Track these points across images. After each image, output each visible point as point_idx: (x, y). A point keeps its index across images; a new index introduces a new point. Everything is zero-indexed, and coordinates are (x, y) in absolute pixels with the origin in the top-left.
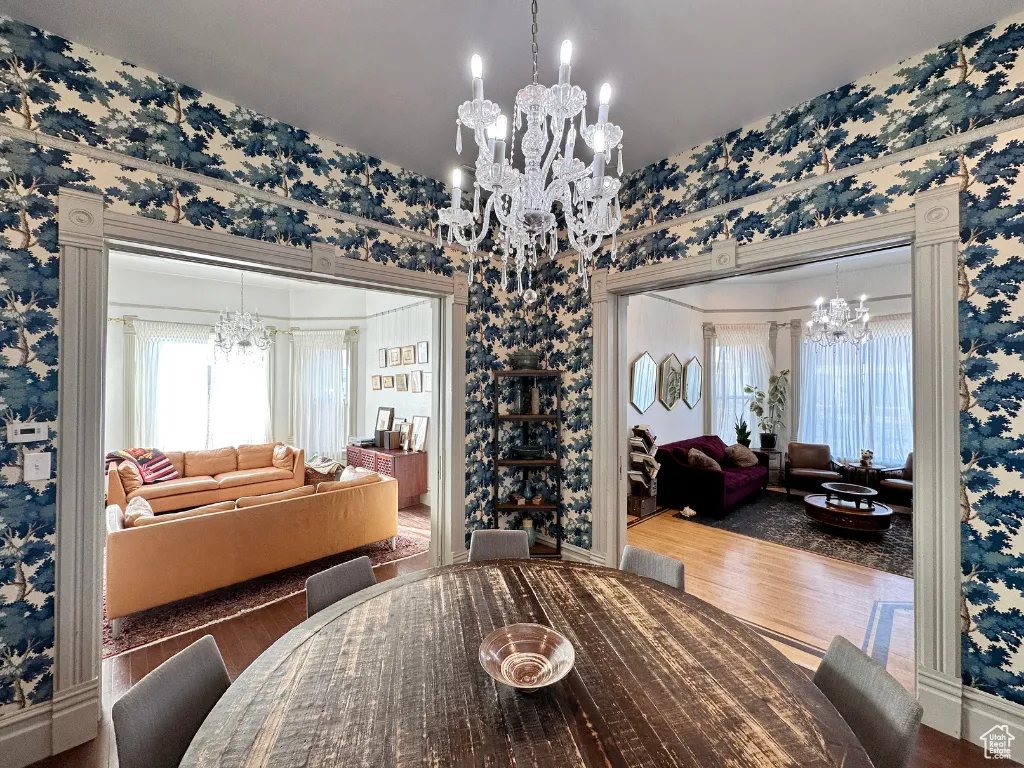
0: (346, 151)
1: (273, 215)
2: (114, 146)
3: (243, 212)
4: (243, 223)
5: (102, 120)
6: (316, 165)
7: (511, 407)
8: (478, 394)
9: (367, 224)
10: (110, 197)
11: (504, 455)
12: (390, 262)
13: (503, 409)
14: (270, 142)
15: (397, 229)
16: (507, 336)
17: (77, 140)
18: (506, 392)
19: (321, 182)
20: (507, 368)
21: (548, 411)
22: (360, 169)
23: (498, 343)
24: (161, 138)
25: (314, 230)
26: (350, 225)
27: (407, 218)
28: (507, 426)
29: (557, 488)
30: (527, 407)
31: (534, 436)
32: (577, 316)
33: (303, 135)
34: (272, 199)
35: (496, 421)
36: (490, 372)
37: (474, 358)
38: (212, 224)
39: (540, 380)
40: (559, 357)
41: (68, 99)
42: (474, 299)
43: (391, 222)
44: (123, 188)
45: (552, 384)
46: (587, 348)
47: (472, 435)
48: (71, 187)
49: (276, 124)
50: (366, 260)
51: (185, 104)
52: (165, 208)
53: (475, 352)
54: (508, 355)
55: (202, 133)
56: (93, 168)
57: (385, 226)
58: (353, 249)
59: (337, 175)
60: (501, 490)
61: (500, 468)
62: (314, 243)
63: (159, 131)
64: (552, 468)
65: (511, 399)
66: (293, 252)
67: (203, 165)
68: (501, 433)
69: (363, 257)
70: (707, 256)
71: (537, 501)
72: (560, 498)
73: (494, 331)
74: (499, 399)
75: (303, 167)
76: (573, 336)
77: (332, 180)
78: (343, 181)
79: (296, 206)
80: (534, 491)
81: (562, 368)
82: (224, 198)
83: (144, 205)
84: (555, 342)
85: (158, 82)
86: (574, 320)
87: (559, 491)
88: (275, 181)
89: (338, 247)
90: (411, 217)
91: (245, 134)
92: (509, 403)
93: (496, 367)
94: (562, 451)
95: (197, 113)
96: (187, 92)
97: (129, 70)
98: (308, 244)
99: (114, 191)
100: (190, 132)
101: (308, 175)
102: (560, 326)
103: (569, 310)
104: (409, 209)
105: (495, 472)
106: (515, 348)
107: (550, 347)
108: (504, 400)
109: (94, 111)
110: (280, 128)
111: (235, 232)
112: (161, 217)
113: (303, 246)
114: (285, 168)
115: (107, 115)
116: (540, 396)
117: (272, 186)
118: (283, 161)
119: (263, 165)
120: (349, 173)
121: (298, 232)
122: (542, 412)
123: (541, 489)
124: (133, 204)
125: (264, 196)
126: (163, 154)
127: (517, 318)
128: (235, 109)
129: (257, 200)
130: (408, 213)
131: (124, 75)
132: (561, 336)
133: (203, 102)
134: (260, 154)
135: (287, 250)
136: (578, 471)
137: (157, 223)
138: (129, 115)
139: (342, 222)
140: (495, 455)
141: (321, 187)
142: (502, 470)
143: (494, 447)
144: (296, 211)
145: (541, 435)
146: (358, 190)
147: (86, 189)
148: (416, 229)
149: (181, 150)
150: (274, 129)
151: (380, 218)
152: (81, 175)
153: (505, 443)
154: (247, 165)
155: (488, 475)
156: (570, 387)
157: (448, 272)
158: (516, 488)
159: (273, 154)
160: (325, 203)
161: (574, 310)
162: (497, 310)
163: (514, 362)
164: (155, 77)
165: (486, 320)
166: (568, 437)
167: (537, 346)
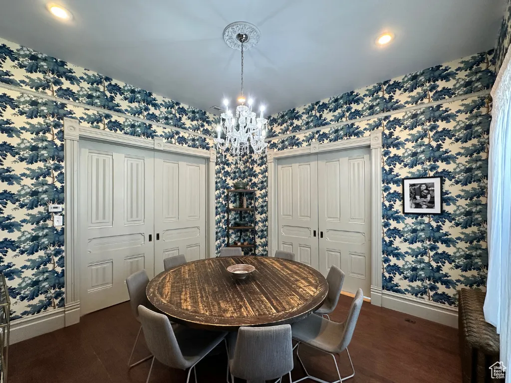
0: (167, 100)
1: (139, 126)
2: (82, 101)
3: (128, 125)
4: (128, 130)
5: (78, 91)
6: (155, 106)
7: (234, 205)
8: (221, 199)
9: (175, 129)
10: (81, 120)
11: (232, 225)
12: (184, 145)
13: (231, 206)
14: (138, 97)
15: (187, 131)
16: (232, 175)
17: (69, 99)
18: (232, 199)
19: (157, 113)
20: (233, 189)
21: (250, 207)
22: (172, 107)
23: (229, 178)
24: (98, 97)
25: (154, 132)
26: (168, 130)
27: (191, 126)
28: (233, 213)
29: (254, 238)
30: (241, 205)
31: (244, 217)
32: (262, 168)
33: (150, 94)
34: (139, 120)
35: (228, 211)
36: (225, 190)
37: (219, 184)
38: (117, 130)
39: (247, 194)
40: (255, 184)
41: (66, 84)
42: (219, 160)
43: (185, 128)
44: (85, 117)
45: (251, 195)
46: (266, 181)
47: (218, 216)
48: (68, 117)
49: (140, 90)
50: (175, 144)
51: (107, 84)
52: (100, 124)
53: (219, 182)
54: (233, 183)
55: (113, 95)
56: (75, 110)
57: (182, 130)
58: (170, 139)
59: (163, 109)
60: (230, 240)
61: (230, 230)
62: (155, 137)
63: (97, 95)
64: (252, 230)
65: (234, 202)
66: (146, 141)
67: (113, 107)
68: (230, 216)
69: (174, 143)
70: (309, 147)
71: (246, 243)
72: (255, 242)
73: (227, 174)
74: (230, 202)
75: (150, 107)
76: (260, 176)
77: (161, 112)
78: (165, 112)
79: (148, 122)
80: (244, 240)
81: (255, 189)
82: (121, 120)
83: (92, 123)
84: (253, 178)
85: (97, 76)
86: (260, 170)
87: (255, 239)
88: (140, 113)
89: (164, 138)
90: (193, 126)
91: (128, 95)
92: (234, 203)
93: (228, 188)
94: (256, 223)
95: (111, 87)
96: (107, 79)
97: (87, 72)
98: (153, 137)
99: (82, 118)
100: (108, 94)
101: (152, 110)
102: (255, 172)
103: (258, 165)
104: (192, 123)
105: (228, 232)
106: (236, 180)
107: (251, 180)
108: (231, 202)
109: (75, 88)
110: (141, 92)
111: (126, 133)
112: (98, 127)
113: (151, 138)
114: (143, 108)
115: (79, 89)
116: (247, 200)
117: (139, 115)
118: (143, 105)
119: (135, 107)
120: (168, 109)
121: (149, 133)
122: (248, 207)
123: (247, 239)
124: (89, 123)
125: (136, 119)
126: (99, 104)
127: (237, 168)
128: (125, 85)
129: (133, 121)
130: (191, 125)
131: (85, 74)
132: (255, 176)
133: (113, 83)
134: (134, 102)
135: (145, 140)
136: (262, 231)
137: (97, 130)
138: (87, 89)
139: (165, 128)
140: (228, 225)
141: (157, 115)
142: (231, 231)
143: (227, 222)
144: (148, 124)
145: (247, 217)
146: (172, 115)
147: (72, 118)
148: (195, 131)
149: (105, 101)
150: (139, 92)
151: (180, 127)
152: (70, 113)
153: (232, 220)
154: (129, 107)
155: (225, 233)
156: (259, 197)
157: (208, 149)
158: (237, 239)
159: (139, 102)
160: (159, 121)
161: (260, 165)
162: (228, 165)
163: (236, 186)
164: (96, 74)
165: (224, 168)
166: (258, 217)
167: (245, 180)
